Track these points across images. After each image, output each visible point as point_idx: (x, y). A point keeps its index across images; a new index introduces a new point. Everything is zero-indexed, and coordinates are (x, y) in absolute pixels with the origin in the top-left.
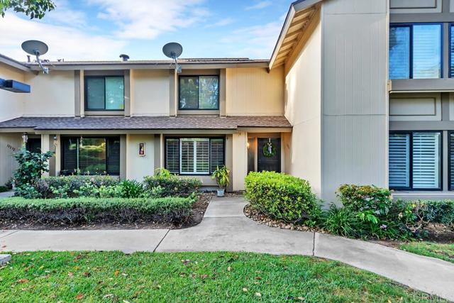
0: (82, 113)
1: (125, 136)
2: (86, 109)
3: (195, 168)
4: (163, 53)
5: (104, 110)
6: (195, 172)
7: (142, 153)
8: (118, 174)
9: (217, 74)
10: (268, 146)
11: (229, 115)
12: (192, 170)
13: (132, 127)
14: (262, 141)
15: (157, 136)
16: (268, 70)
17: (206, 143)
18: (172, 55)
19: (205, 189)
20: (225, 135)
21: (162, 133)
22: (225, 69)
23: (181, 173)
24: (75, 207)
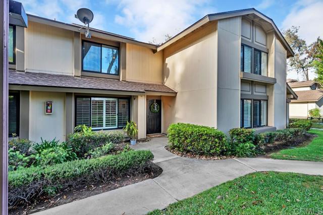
1: (27, 93)
3: (104, 123)
6: (104, 127)
7: (49, 111)
9: (118, 47)
10: (154, 105)
12: (102, 125)
13: (37, 83)
17: (113, 102)
22: (125, 44)
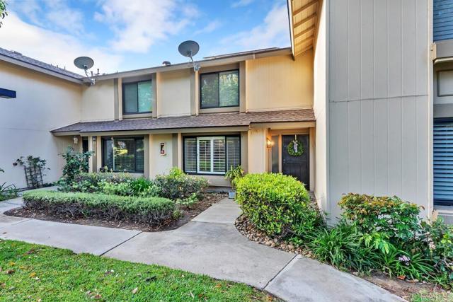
0: (120, 117)
1: (148, 136)
2: (124, 113)
3: (212, 167)
4: (178, 52)
5: (137, 113)
6: (212, 172)
7: (162, 151)
8: (143, 172)
9: (237, 68)
10: (293, 144)
11: (250, 111)
12: (209, 169)
14: (287, 138)
15: (175, 136)
16: (292, 57)
17: (222, 141)
18: (189, 54)
19: (221, 190)
20: (240, 132)
21: (179, 132)
22: (244, 62)
23: (199, 172)
24: (73, 201)
